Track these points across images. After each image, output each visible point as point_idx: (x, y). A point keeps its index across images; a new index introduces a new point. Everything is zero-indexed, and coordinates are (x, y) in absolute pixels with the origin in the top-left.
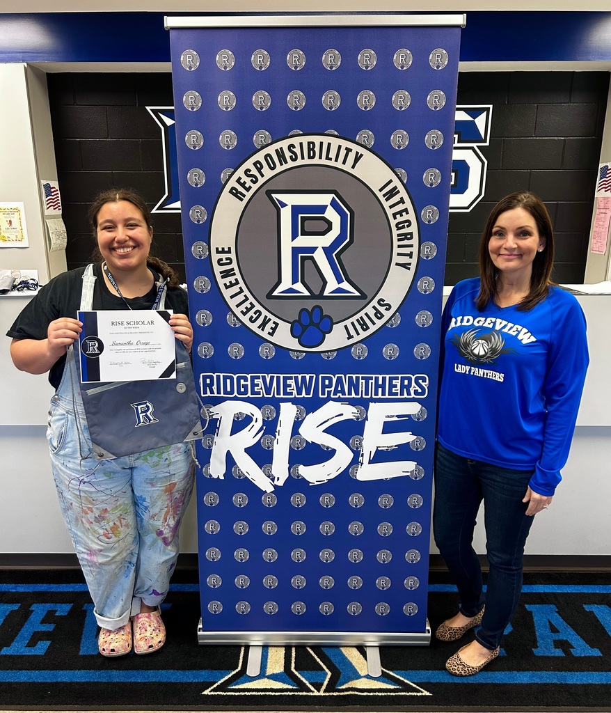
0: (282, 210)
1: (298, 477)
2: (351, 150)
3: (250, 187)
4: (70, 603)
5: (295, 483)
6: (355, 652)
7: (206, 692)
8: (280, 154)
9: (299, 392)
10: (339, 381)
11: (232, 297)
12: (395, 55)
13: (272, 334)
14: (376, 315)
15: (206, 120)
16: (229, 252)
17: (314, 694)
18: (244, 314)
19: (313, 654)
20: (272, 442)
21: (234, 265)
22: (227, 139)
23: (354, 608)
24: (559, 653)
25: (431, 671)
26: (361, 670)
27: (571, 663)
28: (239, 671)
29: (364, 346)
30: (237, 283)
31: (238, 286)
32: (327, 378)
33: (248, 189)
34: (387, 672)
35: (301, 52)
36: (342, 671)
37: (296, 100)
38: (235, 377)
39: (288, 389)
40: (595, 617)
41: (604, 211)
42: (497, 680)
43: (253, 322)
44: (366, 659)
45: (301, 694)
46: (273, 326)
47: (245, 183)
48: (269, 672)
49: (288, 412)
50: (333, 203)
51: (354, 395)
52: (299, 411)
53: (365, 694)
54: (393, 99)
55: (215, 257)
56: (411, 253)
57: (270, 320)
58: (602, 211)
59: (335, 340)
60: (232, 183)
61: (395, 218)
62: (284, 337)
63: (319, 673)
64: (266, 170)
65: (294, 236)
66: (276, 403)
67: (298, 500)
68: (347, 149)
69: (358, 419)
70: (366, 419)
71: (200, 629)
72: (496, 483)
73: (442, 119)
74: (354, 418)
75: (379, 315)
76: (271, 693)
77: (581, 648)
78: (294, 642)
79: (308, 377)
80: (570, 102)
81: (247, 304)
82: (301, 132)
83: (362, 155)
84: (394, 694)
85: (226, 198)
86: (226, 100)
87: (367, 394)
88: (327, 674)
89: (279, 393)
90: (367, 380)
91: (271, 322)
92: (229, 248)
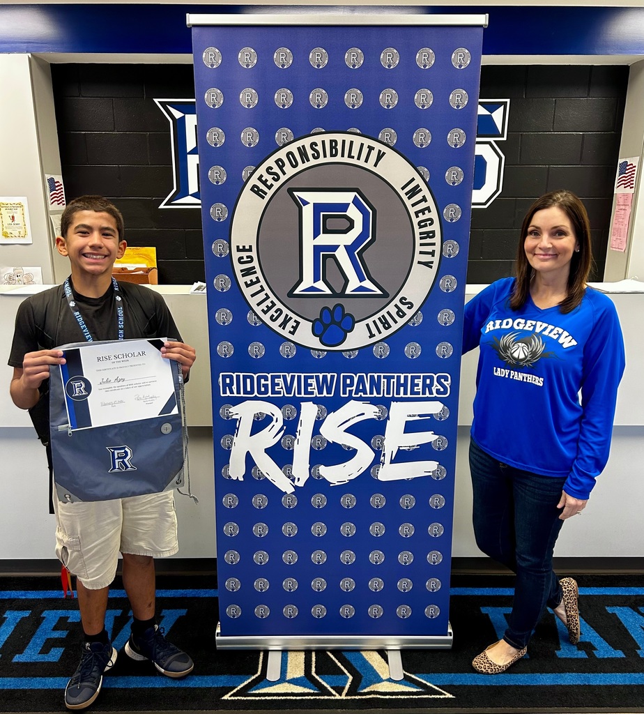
0: (304, 208)
1: (319, 477)
2: (373, 148)
3: (272, 185)
5: (316, 484)
6: (376, 656)
7: (226, 697)
8: (302, 152)
9: (320, 392)
10: (361, 380)
11: (252, 296)
12: (418, 54)
13: (293, 333)
14: (397, 313)
15: (226, 117)
16: (250, 250)
17: (336, 698)
18: (265, 312)
19: (334, 658)
20: (292, 443)
21: (255, 263)
22: (249, 137)
23: (375, 611)
24: (582, 654)
25: (453, 674)
26: (383, 674)
27: (593, 664)
28: (259, 676)
29: (386, 345)
30: (258, 281)
31: (259, 284)
32: (349, 377)
33: (270, 187)
34: (410, 675)
36: (363, 675)
37: (319, 98)
38: (255, 376)
39: (309, 388)
40: (618, 619)
42: (520, 682)
43: (274, 321)
44: (387, 663)
45: (322, 698)
46: (295, 324)
47: (266, 180)
48: (289, 676)
49: (309, 411)
50: (355, 201)
51: (375, 394)
52: (320, 411)
53: (387, 697)
54: (416, 98)
55: (236, 255)
56: (434, 251)
57: (291, 318)
58: (622, 207)
59: (357, 338)
60: (254, 181)
61: (417, 216)
62: (306, 336)
63: (341, 677)
64: (288, 168)
65: (316, 235)
66: (296, 403)
67: (319, 500)
68: (369, 147)
69: (379, 418)
70: (388, 418)
71: (218, 633)
73: (464, 118)
74: (375, 417)
75: (401, 314)
76: (292, 698)
77: (604, 650)
78: (314, 646)
79: (329, 376)
80: (588, 96)
81: (268, 303)
82: (324, 130)
83: (384, 153)
84: (417, 697)
85: (247, 196)
86: (248, 98)
87: (388, 393)
88: (348, 678)
89: (299, 393)
90: (389, 379)
91: (292, 320)
92: (250, 247)
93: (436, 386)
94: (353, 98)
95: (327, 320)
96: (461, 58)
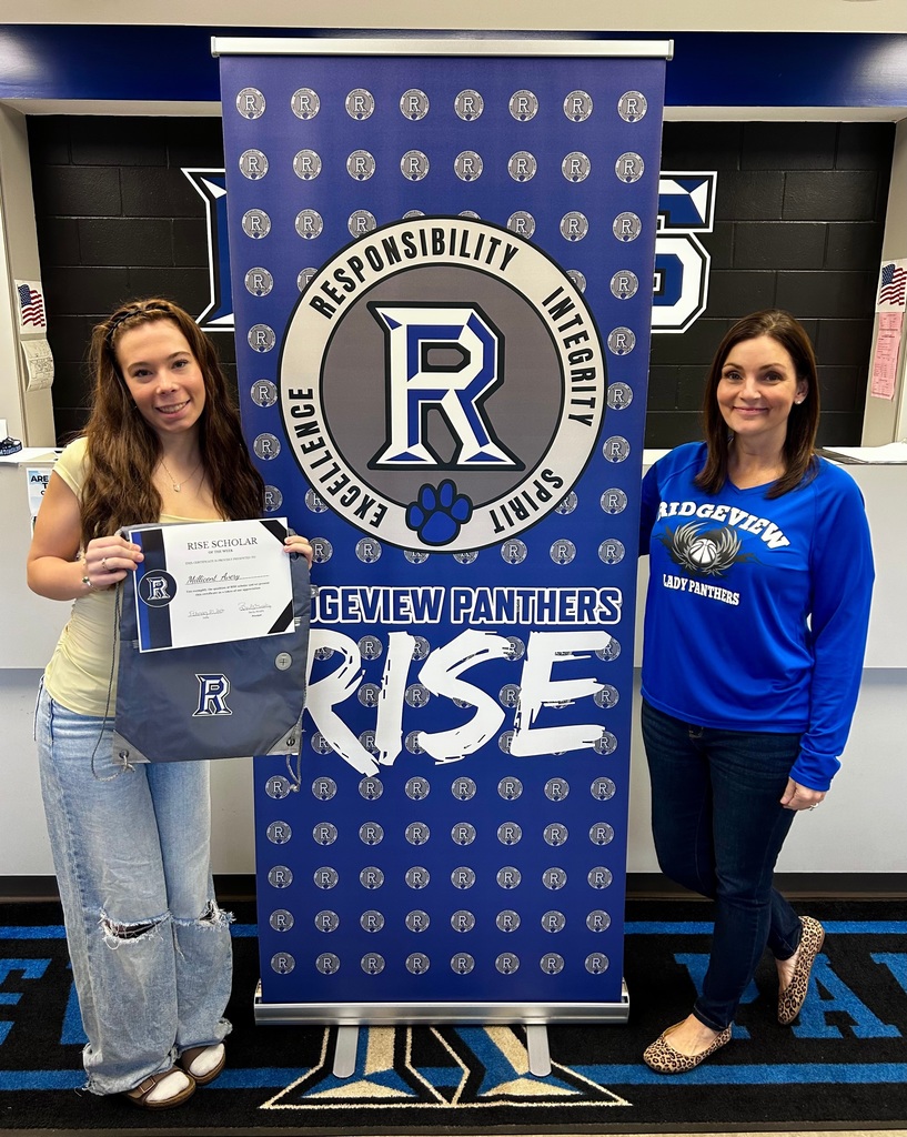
0: (394, 333)
1: (417, 751)
2: (499, 242)
3: (343, 298)
4: (46, 958)
5: (413, 761)
6: (508, 1035)
7: (267, 1106)
8: (390, 247)
9: (419, 616)
10: (483, 597)
11: (313, 466)
12: (567, 100)
13: (376, 524)
14: (539, 495)
15: (275, 193)
16: (310, 395)
17: (442, 1106)
18: (333, 492)
19: (441, 1039)
20: (375, 695)
21: (318, 417)
22: (308, 223)
23: (507, 963)
24: (833, 1032)
25: (629, 1066)
26: (518, 1066)
27: (853, 1049)
28: (321, 1069)
29: (521, 543)
30: (322, 444)
31: (324, 449)
32: (463, 593)
33: (340, 300)
34: (560, 1067)
35: (422, 94)
36: (488, 1067)
37: (414, 165)
39: (402, 610)
40: (890, 973)
41: (889, 333)
42: (736, 1079)
43: (347, 505)
44: (526, 1046)
45: (421, 1106)
46: (379, 511)
47: (335, 290)
48: (370, 1069)
49: (402, 647)
50: (472, 323)
51: (505, 620)
52: (419, 646)
53: (524, 1105)
54: (564, 165)
55: (288, 405)
56: (593, 399)
58: (887, 333)
59: (476, 533)
60: (315, 290)
61: (568, 346)
62: (396, 529)
63: (451, 1070)
64: (367, 271)
65: (411, 373)
66: (382, 633)
67: (417, 788)
68: (492, 239)
69: (512, 657)
70: (525, 657)
71: (257, 998)
72: (732, 767)
73: (640, 197)
74: (505, 656)
75: (544, 495)
76: (372, 1106)
77: (869, 1025)
78: (410, 1019)
79: (433, 591)
80: (835, 168)
81: (337, 477)
82: (423, 214)
83: (516, 250)
84: (571, 1105)
85: (305, 314)
87: (526, 618)
88: (463, 1072)
89: (387, 618)
90: (526, 595)
91: (375, 505)
92: (310, 391)
93: (600, 607)
94: (468, 165)
95: (429, 505)
96: (633, 106)
